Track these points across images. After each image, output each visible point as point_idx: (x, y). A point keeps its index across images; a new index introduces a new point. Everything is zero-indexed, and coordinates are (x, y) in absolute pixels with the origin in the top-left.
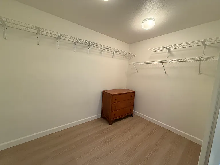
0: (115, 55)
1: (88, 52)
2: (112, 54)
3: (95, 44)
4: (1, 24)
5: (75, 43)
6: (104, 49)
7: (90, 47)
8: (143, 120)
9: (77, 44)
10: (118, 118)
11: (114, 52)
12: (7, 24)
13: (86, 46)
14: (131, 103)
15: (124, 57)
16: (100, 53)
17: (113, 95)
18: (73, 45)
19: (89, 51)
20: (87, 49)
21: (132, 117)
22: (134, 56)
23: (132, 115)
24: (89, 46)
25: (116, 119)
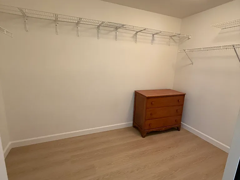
0: (155, 38)
1: (116, 38)
2: (151, 38)
3: (123, 26)
4: (22, 15)
5: (98, 27)
6: (138, 32)
7: (118, 30)
8: (195, 137)
9: (101, 28)
10: (154, 130)
11: (153, 35)
12: (27, 15)
13: (112, 29)
14: (177, 110)
15: (171, 40)
16: (133, 37)
17: (148, 98)
18: (96, 31)
19: (116, 36)
20: (114, 33)
21: (178, 131)
22: (187, 39)
23: (178, 129)
24: (117, 28)
25: (151, 130)
